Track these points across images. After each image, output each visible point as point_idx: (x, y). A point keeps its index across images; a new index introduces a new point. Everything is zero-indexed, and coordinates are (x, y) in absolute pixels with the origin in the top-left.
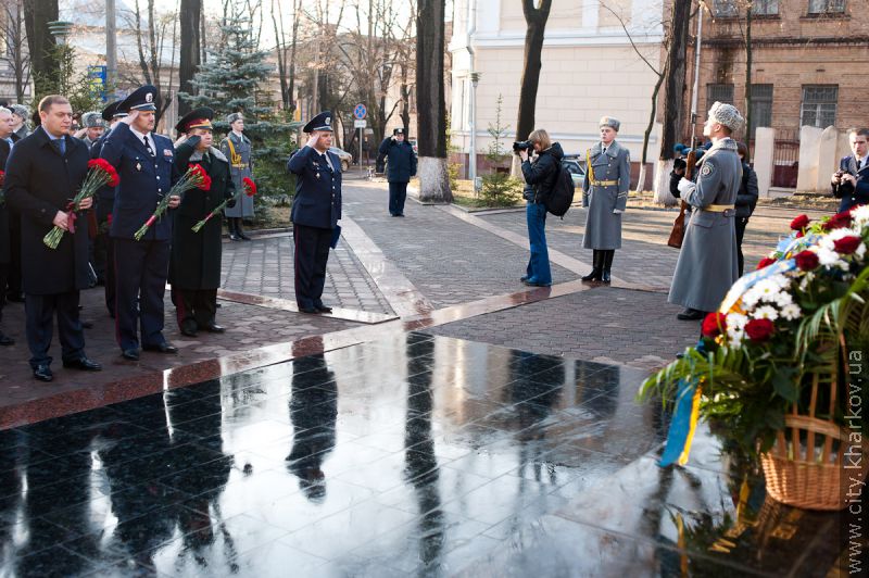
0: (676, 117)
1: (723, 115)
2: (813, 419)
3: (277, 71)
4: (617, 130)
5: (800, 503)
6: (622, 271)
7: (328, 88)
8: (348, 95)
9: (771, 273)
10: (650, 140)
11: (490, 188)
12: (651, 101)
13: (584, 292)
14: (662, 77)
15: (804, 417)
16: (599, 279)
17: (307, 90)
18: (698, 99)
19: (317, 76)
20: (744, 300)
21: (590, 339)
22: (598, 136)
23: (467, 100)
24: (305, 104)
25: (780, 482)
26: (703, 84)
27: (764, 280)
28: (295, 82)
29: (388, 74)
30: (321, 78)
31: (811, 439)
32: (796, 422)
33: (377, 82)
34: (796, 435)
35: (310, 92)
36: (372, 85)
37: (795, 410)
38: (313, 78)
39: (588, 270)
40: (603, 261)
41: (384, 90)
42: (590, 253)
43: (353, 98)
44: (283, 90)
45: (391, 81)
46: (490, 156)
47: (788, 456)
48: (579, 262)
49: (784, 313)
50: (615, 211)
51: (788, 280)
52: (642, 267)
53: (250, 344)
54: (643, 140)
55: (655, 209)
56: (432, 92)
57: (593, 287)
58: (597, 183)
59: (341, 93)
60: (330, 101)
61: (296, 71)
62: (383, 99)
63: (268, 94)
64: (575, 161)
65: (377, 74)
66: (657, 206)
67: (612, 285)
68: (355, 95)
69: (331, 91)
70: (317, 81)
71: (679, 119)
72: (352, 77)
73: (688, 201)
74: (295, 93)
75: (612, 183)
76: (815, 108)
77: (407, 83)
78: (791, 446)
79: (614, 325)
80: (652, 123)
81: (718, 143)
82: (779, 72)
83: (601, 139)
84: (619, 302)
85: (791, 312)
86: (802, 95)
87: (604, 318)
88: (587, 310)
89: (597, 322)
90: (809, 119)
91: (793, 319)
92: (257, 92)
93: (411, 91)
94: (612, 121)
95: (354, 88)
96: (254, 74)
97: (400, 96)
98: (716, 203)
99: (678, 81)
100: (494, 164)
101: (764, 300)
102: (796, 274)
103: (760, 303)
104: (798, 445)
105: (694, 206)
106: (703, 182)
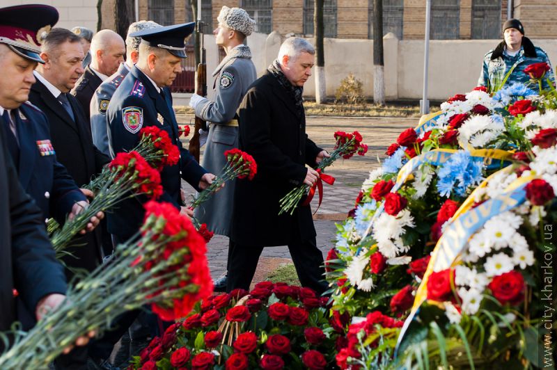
1: (237, 19)
20: (470, 250)
49: (516, 260)
51: (519, 218)
81: (232, 52)
85: (523, 258)
91: (528, 267)
101: (497, 248)
102: (523, 210)
103: (492, 252)
105: (212, 122)
106: (223, 95)
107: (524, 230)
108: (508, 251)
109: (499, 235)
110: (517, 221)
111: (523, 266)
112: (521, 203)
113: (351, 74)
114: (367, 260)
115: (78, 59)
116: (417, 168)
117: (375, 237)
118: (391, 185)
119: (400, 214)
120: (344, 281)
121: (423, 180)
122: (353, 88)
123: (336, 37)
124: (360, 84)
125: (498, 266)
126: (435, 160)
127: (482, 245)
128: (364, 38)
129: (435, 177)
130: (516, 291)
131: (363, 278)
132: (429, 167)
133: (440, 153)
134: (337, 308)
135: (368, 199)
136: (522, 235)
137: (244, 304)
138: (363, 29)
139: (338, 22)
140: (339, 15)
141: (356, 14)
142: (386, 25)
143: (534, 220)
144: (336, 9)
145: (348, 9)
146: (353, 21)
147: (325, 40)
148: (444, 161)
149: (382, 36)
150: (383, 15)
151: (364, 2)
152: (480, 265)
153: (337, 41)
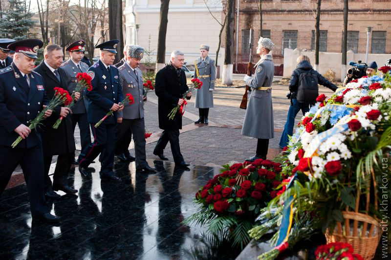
0: (231, 45)
1: (266, 43)
2: (357, 213)
3: (39, 24)
4: (208, 51)
6: (212, 118)
7: (65, 32)
8: (75, 35)
9: (334, 133)
10: (219, 56)
11: (146, 79)
12: (219, 37)
13: (196, 129)
14: (223, 26)
15: (352, 213)
16: (203, 122)
17: (55, 33)
18: (238, 37)
19: (59, 26)
20: (321, 149)
21: (202, 154)
22: (199, 54)
23: (133, 37)
24: (54, 40)
26: (241, 30)
27: (331, 137)
28: (49, 29)
29: (94, 25)
30: (61, 27)
31: (356, 224)
32: (348, 216)
33: (89, 29)
34: (348, 222)
35: (56, 34)
36: (87, 30)
37: (347, 209)
38: (57, 27)
39: (197, 118)
40: (204, 114)
41: (93, 33)
42: (198, 110)
43: (78, 36)
44: (43, 33)
45: (96, 29)
46: (146, 64)
47: (343, 234)
48: (192, 114)
49: (343, 156)
50: (210, 89)
51: (344, 136)
52: (221, 116)
54: (216, 56)
55: (223, 87)
56: (117, 34)
57: (200, 127)
58: (200, 76)
59: (72, 34)
60: (67, 38)
61: (49, 24)
62: (93, 37)
63: (35, 35)
64: (185, 65)
65: (89, 25)
66: (224, 86)
67: (209, 125)
68: (79, 35)
69: (67, 33)
70: (59, 28)
71: (232, 45)
72: (77, 27)
73: (250, 86)
74: (49, 34)
75: (208, 76)
76: (288, 40)
77: (104, 29)
78: (344, 228)
79: (213, 146)
80: (219, 48)
81: (263, 57)
82: (273, 25)
83: (201, 55)
84: (214, 133)
85: (346, 155)
86: (283, 35)
87: (208, 142)
88: (199, 139)
89: (205, 144)
90: (286, 45)
91: (348, 159)
92: (29, 34)
93: (105, 34)
94: (206, 46)
95: (78, 32)
96: (26, 24)
97: (101, 36)
98: (263, 86)
99: (232, 28)
100: (148, 68)
101: (332, 149)
102: (347, 133)
103: (331, 151)
104: (349, 228)
105: (253, 88)
106: (258, 76)
107: (347, 142)
108: (338, 151)
109: (334, 143)
110: (343, 138)
111: (346, 158)
112: (346, 130)
113: (331, 68)
114: (297, 152)
115: (60, 57)
116: (322, 112)
117: (302, 142)
118: (311, 119)
119: (313, 132)
120: (288, 160)
121: (324, 118)
122: (331, 75)
123: (326, 51)
124: (334, 73)
125: (333, 158)
126: (331, 109)
127: (326, 147)
129: (330, 117)
130: (336, 169)
131: (296, 160)
132: (328, 112)
133: (334, 106)
134: (283, 173)
135: (302, 125)
136: (345, 144)
137: (248, 168)
138: (339, 48)
139: (328, 45)
140: (328, 42)
141: (336, 41)
142: (350, 46)
143: (353, 138)
144: (326, 39)
145: (332, 39)
146: (334, 44)
147: (320, 53)
148: (335, 109)
149: (346, 51)
150: (348, 42)
151: (340, 36)
152: (325, 157)
153: (325, 53)
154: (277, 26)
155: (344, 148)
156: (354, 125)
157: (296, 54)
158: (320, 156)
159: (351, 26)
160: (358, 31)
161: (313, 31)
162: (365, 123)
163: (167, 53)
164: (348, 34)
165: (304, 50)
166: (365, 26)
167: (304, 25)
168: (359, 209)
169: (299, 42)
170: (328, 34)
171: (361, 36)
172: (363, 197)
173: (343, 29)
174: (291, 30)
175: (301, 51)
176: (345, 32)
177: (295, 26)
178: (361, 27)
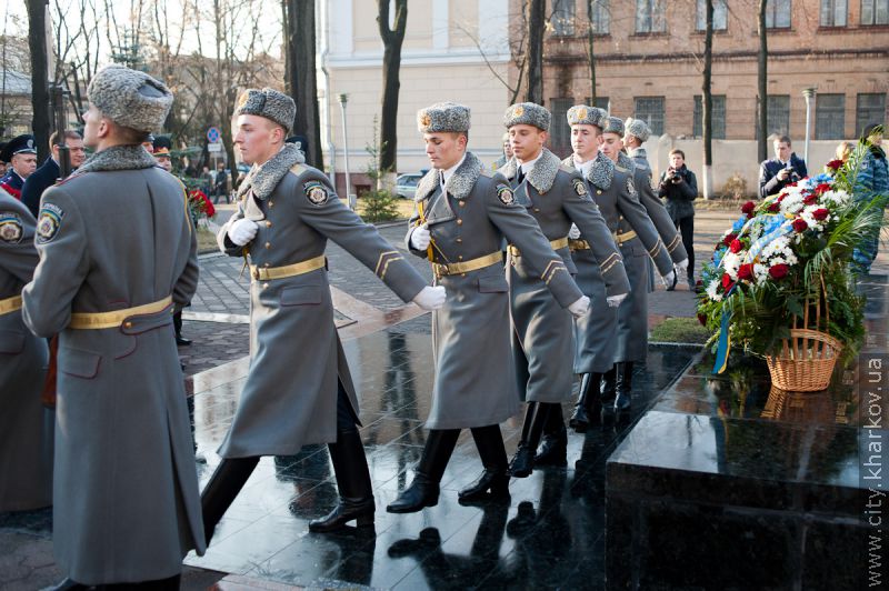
2: (806, 330)
5: (799, 388)
9: (777, 236)
14: (516, 93)
15: (801, 330)
20: (762, 255)
25: (785, 376)
26: (547, 98)
27: (774, 241)
31: (805, 343)
32: (796, 334)
34: (796, 342)
37: (795, 325)
43: (197, 121)
47: (790, 357)
49: (788, 261)
51: (789, 239)
53: (237, 353)
60: (174, 125)
68: (199, 119)
78: (791, 350)
82: (613, 86)
85: (791, 260)
86: (634, 107)
91: (794, 265)
99: (537, 97)
101: (776, 253)
102: (792, 235)
103: (774, 256)
104: (797, 350)
107: (792, 245)
108: (783, 256)
109: (777, 247)
110: (787, 241)
111: (791, 265)
112: (791, 232)
113: (736, 172)
116: (751, 225)
118: (737, 235)
121: (755, 232)
122: (738, 185)
123: (724, 138)
124: (744, 182)
125: (777, 263)
126: (763, 220)
127: (768, 252)
128: (750, 139)
132: (759, 224)
133: (767, 216)
136: (790, 248)
138: (751, 130)
139: (727, 124)
140: (728, 118)
141: (743, 117)
142: (773, 126)
143: (798, 241)
144: (724, 113)
145: (736, 112)
146: (741, 123)
147: (713, 141)
148: (769, 221)
149: (765, 137)
150: (768, 118)
151: (751, 105)
152: (767, 263)
153: (725, 142)
154: (621, 89)
155: (788, 252)
156: (800, 226)
157: (666, 145)
158: (763, 263)
159: (773, 85)
160: (788, 96)
161: (697, 98)
162: (812, 224)
163: (402, 151)
164: (769, 101)
165: (679, 137)
166: (802, 86)
167: (677, 85)
168: (809, 325)
169: (668, 121)
170: (727, 102)
171: (793, 105)
172: (812, 309)
173: (756, 91)
174: (651, 97)
175: (674, 138)
176: (764, 98)
177: (660, 87)
178: (793, 86)
